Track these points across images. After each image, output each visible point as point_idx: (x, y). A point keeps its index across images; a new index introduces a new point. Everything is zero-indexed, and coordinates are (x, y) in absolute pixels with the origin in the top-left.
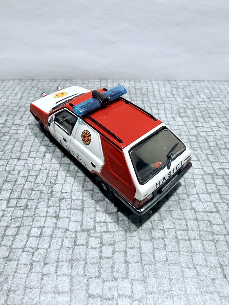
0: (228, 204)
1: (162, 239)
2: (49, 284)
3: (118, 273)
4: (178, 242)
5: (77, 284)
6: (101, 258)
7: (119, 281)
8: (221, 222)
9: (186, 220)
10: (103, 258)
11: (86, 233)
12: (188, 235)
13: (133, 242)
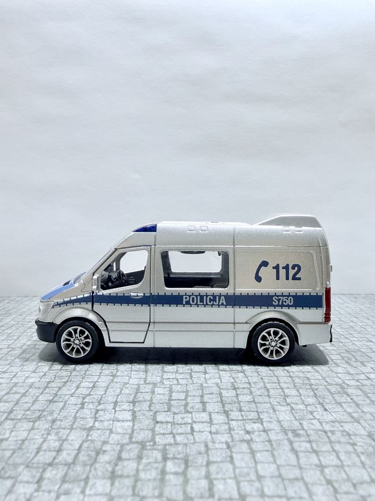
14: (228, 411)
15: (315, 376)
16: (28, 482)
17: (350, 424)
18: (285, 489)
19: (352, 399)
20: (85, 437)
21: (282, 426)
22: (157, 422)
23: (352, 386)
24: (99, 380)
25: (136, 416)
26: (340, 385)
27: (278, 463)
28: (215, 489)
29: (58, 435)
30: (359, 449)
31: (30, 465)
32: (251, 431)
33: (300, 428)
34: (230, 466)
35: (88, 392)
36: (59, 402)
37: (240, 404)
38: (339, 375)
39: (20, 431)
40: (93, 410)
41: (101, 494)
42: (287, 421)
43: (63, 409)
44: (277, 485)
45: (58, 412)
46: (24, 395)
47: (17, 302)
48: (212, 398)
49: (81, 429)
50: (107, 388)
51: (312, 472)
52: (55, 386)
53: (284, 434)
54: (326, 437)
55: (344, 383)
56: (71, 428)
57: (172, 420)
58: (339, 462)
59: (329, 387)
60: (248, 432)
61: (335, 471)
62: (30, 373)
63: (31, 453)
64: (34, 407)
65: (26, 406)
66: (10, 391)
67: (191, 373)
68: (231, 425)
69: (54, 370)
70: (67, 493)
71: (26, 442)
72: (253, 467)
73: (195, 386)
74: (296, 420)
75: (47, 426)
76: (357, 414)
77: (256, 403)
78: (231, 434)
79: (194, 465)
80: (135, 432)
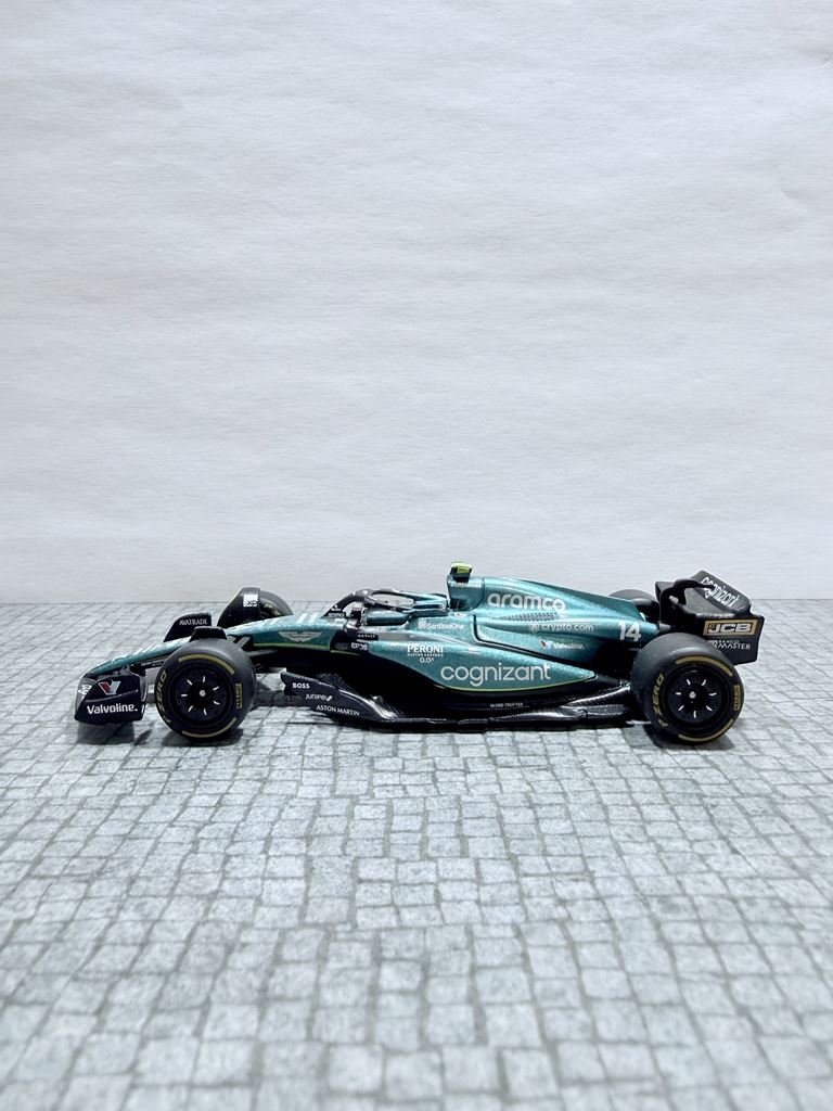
0: (741, 757)
1: (559, 804)
2: (246, 868)
3: (439, 851)
4: (605, 808)
5: (325, 866)
6: (388, 831)
7: (441, 861)
8: (722, 780)
9: (626, 780)
10: (394, 832)
11: (346, 802)
12: (632, 798)
13: (477, 810)
14: (517, 856)
15: (709, 778)
16: (77, 1013)
17: (790, 883)
18: (645, 1026)
19: (793, 827)
20: (201, 913)
21: (636, 889)
22: (361, 881)
23: (793, 798)
24: (230, 791)
25: (314, 868)
26: (766, 796)
27: (629, 968)
28: (489, 1026)
29: (142, 910)
30: (809, 938)
31: (81, 975)
32: (568, 898)
33: (678, 891)
34: (523, 976)
35: (207, 817)
36: (143, 838)
37: (543, 840)
38: (765, 774)
39: (57, 901)
40: (218, 856)
41: (238, 1038)
42: (649, 876)
43: (153, 854)
44: (626, 1018)
45: (141, 860)
46: (66, 824)
47: (50, 618)
48: (482, 828)
49: (192, 896)
50: (250, 806)
51: (705, 989)
52: (134, 803)
53: (641, 904)
54: (735, 911)
55: (775, 791)
56: (171, 895)
57: (392, 877)
58: (763, 965)
59: (741, 801)
60: (562, 902)
61: (755, 985)
62: (79, 775)
63: (83, 950)
64: (88, 849)
65: (71, 848)
66: (36, 815)
67: (434, 772)
68: (524, 887)
69: (132, 769)
70: (163, 1035)
71: (72, 926)
72: (574, 978)
73: (444, 801)
74: (668, 873)
75: (116, 891)
76: (806, 860)
77: (578, 838)
78: (523, 906)
79: (440, 973)
80: (311, 901)
